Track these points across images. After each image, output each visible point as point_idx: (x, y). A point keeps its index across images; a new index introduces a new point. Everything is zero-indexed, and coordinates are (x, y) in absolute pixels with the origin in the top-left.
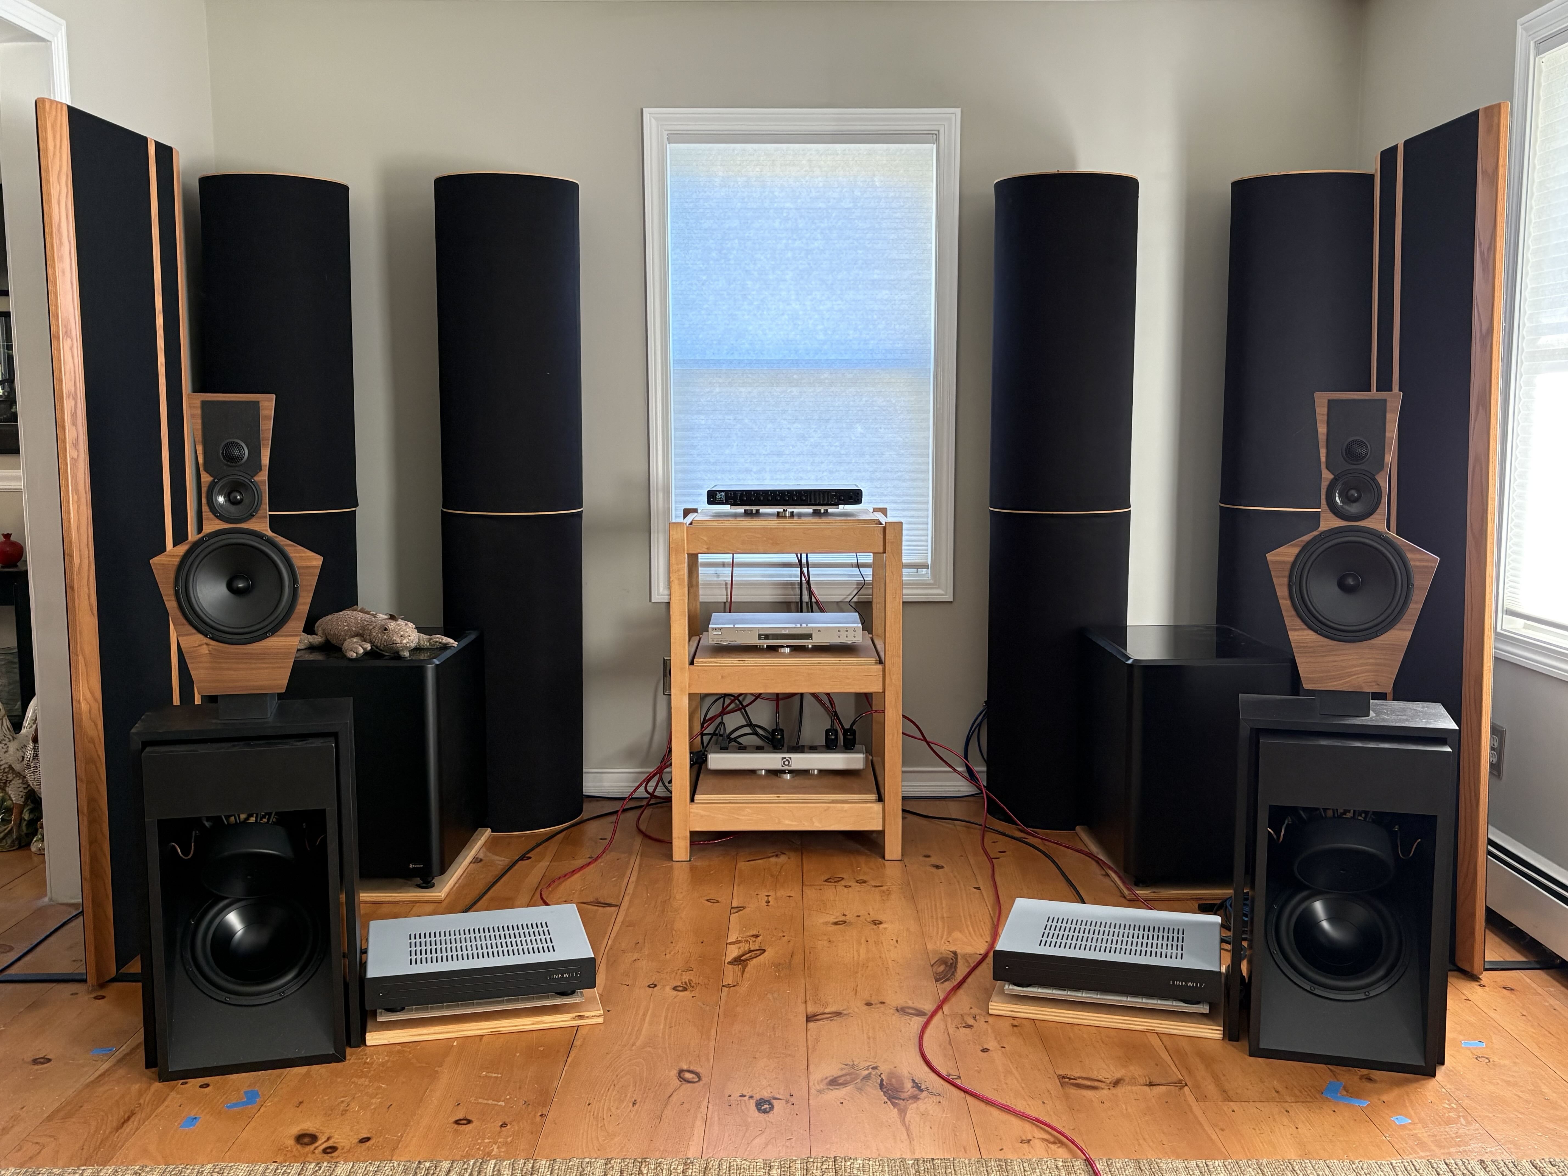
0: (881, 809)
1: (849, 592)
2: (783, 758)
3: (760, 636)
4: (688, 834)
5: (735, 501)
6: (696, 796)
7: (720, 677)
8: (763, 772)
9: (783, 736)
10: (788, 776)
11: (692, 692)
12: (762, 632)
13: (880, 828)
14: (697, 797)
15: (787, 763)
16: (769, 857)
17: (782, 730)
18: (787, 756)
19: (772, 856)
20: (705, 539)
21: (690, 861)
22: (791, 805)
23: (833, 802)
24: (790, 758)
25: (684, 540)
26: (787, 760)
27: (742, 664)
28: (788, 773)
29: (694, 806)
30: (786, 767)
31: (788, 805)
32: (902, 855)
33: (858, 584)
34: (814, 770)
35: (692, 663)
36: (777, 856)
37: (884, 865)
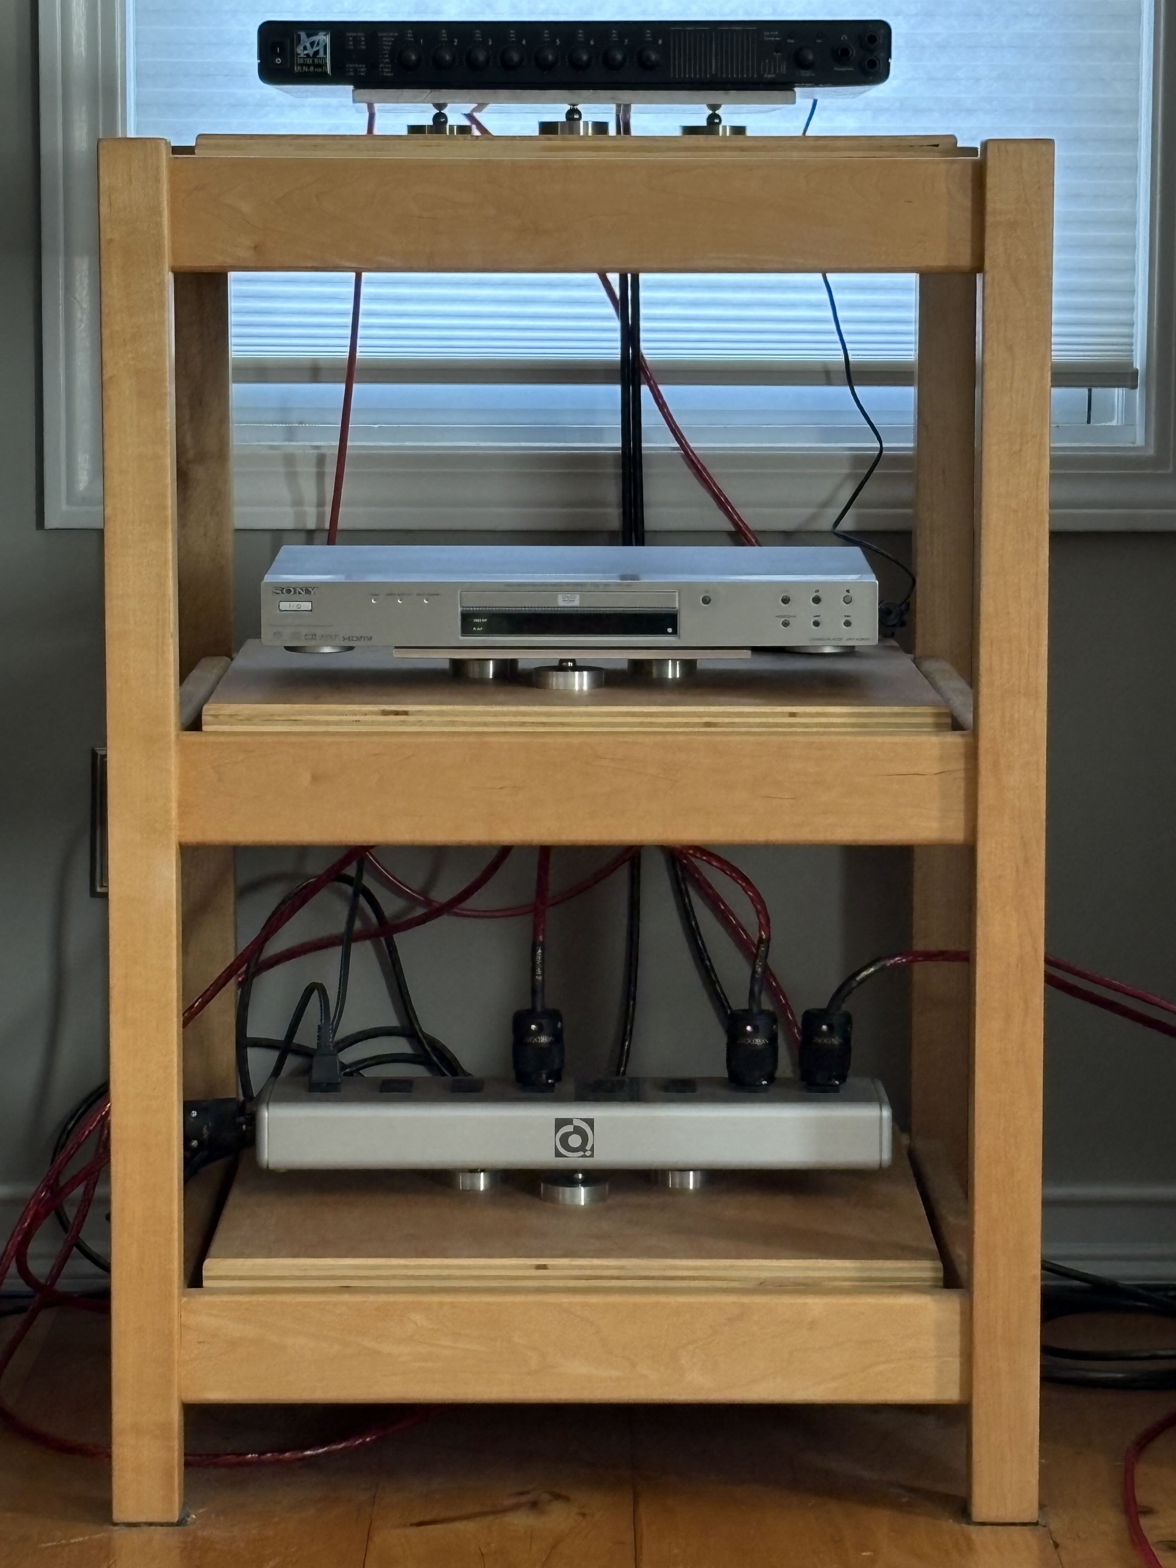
0: (957, 1318)
1: (823, 494)
2: (560, 1123)
3: (468, 622)
4: (176, 1416)
5: (373, 67)
6: (208, 1264)
7: (306, 777)
8: (482, 1182)
9: (557, 1037)
10: (582, 1195)
11: (194, 837)
12: (475, 603)
13: (952, 1394)
14: (212, 1266)
15: (575, 1141)
16: (505, 1510)
17: (555, 1015)
18: (577, 1112)
19: (515, 1508)
20: (245, 207)
21: (181, 1523)
22: (593, 1299)
23: (764, 1287)
24: (590, 1122)
25: (159, 213)
26: (578, 1131)
27: (393, 725)
28: (584, 1183)
29: (199, 1299)
30: (573, 1160)
31: (578, 1299)
32: (1041, 1507)
33: (857, 460)
34: (685, 1170)
35: (194, 724)
36: (534, 1505)
37: (968, 1540)
